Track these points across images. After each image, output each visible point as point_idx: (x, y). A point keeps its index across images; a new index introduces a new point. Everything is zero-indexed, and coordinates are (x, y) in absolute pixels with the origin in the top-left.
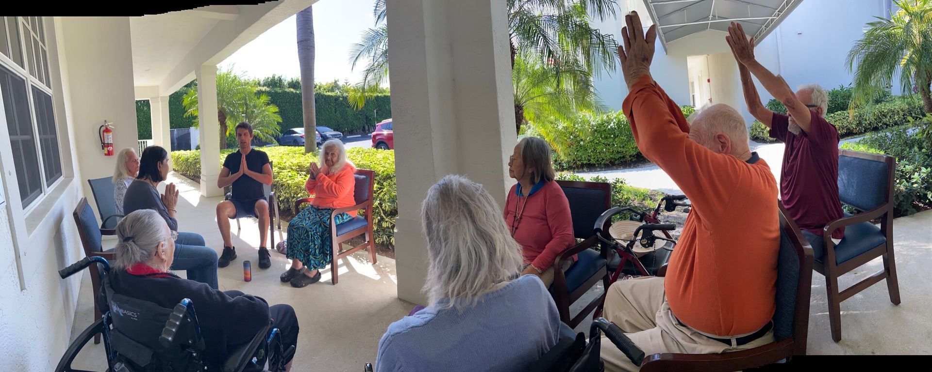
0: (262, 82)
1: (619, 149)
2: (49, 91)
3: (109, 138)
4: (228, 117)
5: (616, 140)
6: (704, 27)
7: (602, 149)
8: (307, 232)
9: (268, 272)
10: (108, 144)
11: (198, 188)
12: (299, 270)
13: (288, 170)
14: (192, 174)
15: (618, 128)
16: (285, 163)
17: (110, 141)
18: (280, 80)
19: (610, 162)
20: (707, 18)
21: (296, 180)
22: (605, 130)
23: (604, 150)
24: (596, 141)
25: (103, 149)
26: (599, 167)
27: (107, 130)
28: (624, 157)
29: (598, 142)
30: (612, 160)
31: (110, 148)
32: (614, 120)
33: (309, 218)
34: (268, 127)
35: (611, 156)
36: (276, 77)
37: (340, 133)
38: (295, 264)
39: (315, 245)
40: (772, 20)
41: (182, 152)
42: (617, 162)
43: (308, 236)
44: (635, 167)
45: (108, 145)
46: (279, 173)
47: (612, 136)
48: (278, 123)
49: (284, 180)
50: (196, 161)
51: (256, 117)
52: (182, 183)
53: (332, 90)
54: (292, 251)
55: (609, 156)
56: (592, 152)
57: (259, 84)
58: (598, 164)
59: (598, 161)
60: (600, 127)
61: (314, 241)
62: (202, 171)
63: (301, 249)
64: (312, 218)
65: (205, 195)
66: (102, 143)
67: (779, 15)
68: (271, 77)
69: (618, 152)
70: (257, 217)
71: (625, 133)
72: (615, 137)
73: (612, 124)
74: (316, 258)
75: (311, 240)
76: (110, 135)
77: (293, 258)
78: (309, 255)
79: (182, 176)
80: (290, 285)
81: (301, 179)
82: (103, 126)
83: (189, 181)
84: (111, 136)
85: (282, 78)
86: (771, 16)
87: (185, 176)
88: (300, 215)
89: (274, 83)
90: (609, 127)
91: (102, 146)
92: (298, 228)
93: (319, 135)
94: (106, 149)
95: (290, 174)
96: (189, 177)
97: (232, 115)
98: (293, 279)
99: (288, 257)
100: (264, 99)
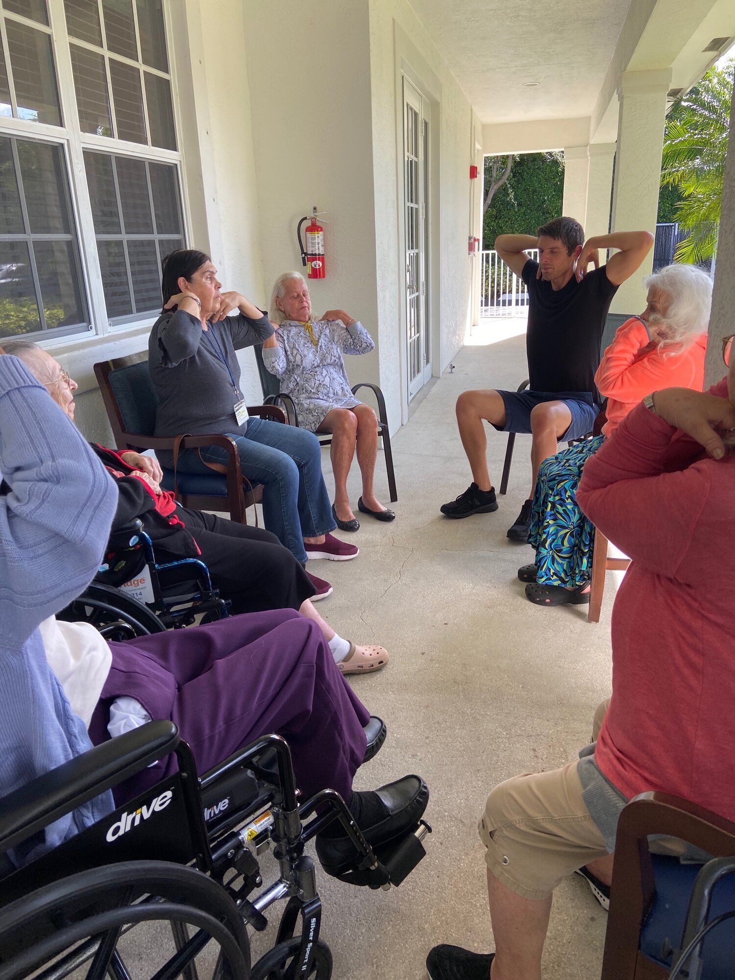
3: (317, 243)
10: (312, 255)
17: (319, 249)
25: (305, 264)
27: (314, 228)
31: (318, 264)
45: (314, 257)
66: (303, 252)
76: (319, 237)
82: (305, 218)
84: (320, 239)
91: (304, 259)
94: (309, 264)
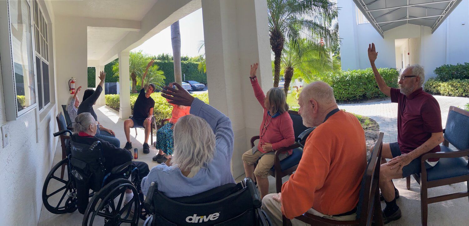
0: (157, 58)
1: (352, 92)
2: (48, 63)
3: (73, 86)
4: (137, 76)
5: (350, 87)
6: (405, 23)
7: (343, 92)
8: (165, 135)
9: (147, 155)
11: (118, 114)
12: (163, 156)
13: (164, 105)
14: (116, 107)
15: (352, 80)
16: (163, 101)
17: (74, 87)
18: (167, 56)
19: (348, 99)
20: (405, 17)
21: (167, 110)
22: (344, 81)
23: (344, 92)
24: (339, 87)
26: (341, 102)
28: (355, 97)
29: (340, 87)
30: (349, 98)
32: (349, 76)
33: (167, 128)
34: (158, 82)
35: (348, 96)
36: (165, 55)
37: (203, 84)
38: (160, 152)
39: (170, 142)
40: (442, 17)
41: (111, 95)
42: (351, 99)
43: (166, 137)
44: (361, 103)
45: (73, 89)
46: (158, 106)
47: (348, 84)
48: (164, 79)
49: (161, 110)
50: (118, 100)
51: (152, 77)
52: (110, 111)
53: (198, 60)
54: (159, 145)
55: (346, 96)
56: (337, 93)
57: (155, 58)
58: (340, 100)
59: (340, 98)
60: (342, 79)
61: (169, 140)
62: (120, 105)
63: (163, 144)
64: (168, 128)
65: (121, 118)
66: (70, 88)
67: (445, 13)
68: (162, 54)
69: (352, 94)
70: (144, 128)
71: (355, 83)
72: (350, 85)
73: (348, 78)
74: (170, 149)
75: (168, 139)
77: (159, 149)
78: (166, 148)
79: (110, 108)
80: (157, 162)
81: (169, 110)
83: (114, 110)
84: (74, 85)
85: (168, 55)
86: (441, 15)
87: (112, 108)
88: (163, 127)
89: (163, 58)
90: (346, 79)
92: (161, 134)
93: (190, 86)
94: (71, 91)
95: (164, 107)
96: (114, 108)
97: (140, 75)
98: (158, 159)
99: (157, 148)
100: (156, 67)
